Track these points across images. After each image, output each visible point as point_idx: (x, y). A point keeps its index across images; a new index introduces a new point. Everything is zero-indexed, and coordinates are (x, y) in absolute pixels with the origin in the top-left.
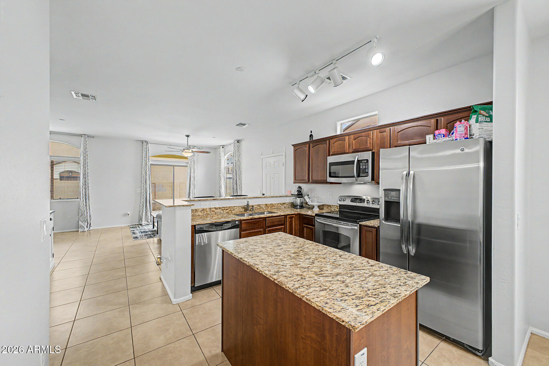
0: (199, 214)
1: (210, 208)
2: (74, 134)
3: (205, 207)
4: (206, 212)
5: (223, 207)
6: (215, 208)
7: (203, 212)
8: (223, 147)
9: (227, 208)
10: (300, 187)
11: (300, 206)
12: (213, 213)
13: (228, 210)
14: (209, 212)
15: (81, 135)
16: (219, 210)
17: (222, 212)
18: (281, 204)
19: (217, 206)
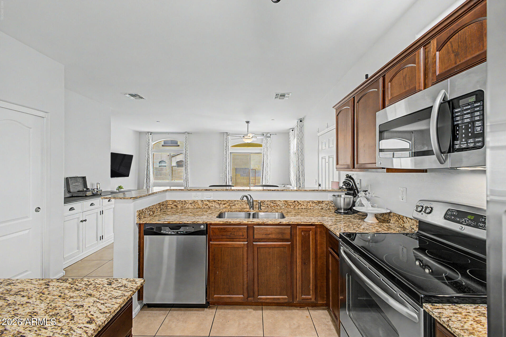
0: (189, 206)
1: (202, 200)
2: (180, 132)
3: (196, 199)
4: (197, 205)
5: (219, 201)
6: (208, 201)
7: (193, 204)
8: (293, 130)
9: (225, 202)
10: (349, 177)
11: (345, 210)
12: (206, 207)
13: (226, 205)
14: (201, 205)
15: (184, 133)
16: (214, 204)
17: (218, 206)
18: (313, 202)
19: (211, 199)
